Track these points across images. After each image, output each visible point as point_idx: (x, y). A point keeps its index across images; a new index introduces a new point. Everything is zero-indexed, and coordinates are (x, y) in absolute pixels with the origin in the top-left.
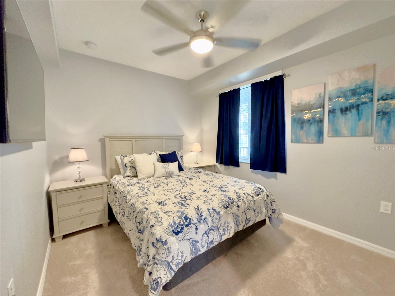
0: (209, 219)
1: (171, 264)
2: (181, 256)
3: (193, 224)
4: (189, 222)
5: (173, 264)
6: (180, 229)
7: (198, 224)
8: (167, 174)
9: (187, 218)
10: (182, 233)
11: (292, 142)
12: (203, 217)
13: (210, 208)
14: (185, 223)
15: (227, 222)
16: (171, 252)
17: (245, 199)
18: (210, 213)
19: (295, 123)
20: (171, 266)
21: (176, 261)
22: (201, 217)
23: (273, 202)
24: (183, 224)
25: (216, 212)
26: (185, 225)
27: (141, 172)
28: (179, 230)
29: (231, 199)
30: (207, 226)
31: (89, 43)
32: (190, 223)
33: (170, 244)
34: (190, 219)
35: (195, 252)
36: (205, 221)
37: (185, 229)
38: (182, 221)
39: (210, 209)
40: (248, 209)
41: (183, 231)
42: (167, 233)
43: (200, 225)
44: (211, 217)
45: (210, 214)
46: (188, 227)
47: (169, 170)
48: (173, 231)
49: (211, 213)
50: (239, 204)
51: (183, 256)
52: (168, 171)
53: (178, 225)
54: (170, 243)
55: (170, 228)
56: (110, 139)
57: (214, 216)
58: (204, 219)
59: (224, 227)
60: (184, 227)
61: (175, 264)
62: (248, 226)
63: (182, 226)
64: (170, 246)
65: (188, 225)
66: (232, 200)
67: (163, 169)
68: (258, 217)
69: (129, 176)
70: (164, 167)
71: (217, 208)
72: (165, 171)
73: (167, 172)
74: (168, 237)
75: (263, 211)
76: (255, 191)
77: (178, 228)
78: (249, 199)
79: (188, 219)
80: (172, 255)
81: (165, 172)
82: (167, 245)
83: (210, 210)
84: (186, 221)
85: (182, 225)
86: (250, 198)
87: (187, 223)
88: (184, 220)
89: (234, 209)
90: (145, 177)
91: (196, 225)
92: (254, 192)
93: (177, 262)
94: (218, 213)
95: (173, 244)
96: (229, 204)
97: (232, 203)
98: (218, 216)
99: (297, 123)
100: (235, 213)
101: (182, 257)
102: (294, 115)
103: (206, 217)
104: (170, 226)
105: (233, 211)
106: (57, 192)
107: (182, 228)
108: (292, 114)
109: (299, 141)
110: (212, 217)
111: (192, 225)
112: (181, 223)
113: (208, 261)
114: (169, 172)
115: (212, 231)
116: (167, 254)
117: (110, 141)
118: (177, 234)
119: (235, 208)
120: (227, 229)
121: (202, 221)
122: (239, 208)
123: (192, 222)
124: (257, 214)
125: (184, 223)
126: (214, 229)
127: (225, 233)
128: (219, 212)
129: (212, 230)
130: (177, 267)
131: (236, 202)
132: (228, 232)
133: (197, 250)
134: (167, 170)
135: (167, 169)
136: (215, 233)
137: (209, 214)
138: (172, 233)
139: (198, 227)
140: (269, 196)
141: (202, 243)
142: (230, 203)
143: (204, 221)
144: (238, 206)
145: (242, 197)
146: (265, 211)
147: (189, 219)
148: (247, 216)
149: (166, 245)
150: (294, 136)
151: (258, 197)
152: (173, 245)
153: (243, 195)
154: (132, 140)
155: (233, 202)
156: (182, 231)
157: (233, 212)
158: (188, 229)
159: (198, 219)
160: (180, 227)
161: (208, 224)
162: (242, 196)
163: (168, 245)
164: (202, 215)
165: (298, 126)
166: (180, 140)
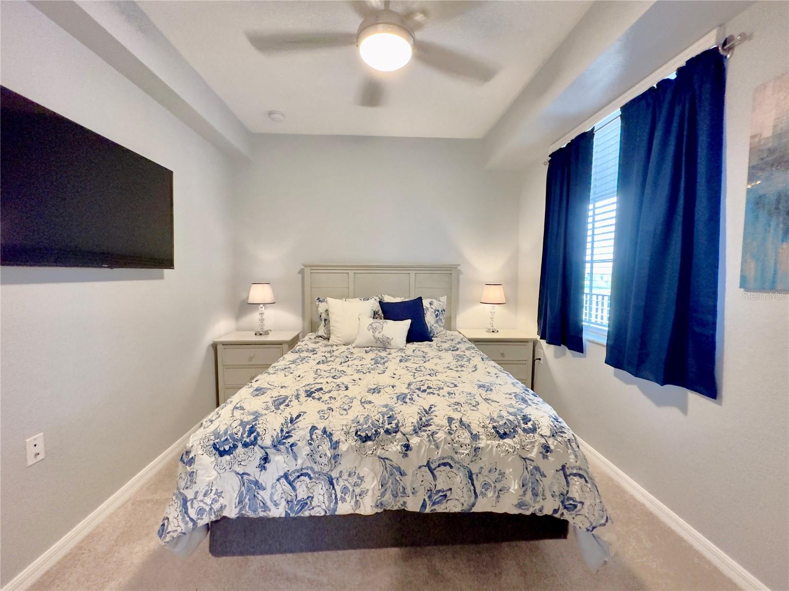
0: (304, 450)
1: (189, 504)
2: (213, 499)
3: (259, 446)
4: (253, 440)
5: (192, 507)
6: (230, 447)
7: (273, 450)
8: (376, 342)
9: (254, 430)
10: (231, 455)
11: (744, 283)
12: (291, 441)
13: (321, 426)
14: (245, 439)
15: (359, 474)
16: (196, 483)
17: (441, 435)
18: (311, 436)
19: (763, 215)
20: (187, 508)
21: (198, 503)
22: (286, 438)
23: (575, 475)
24: (238, 438)
25: (331, 440)
26: (243, 443)
27: (335, 332)
28: (227, 448)
29: (394, 422)
30: (294, 463)
31: (274, 113)
32: (254, 443)
33: (199, 467)
34: (258, 434)
35: (249, 506)
36: (292, 450)
37: (240, 450)
38: (240, 434)
39: (317, 429)
40: (445, 464)
41: (234, 452)
42: (202, 444)
43: (276, 455)
44: (310, 446)
45: (312, 439)
46: (246, 449)
47: (381, 334)
48: (215, 446)
49: (314, 437)
50: (414, 441)
51: (216, 502)
52: (380, 336)
53: (229, 437)
54: (198, 465)
55: (212, 437)
56: (311, 269)
57: (320, 447)
58: (290, 444)
59: (349, 483)
60: (240, 445)
61: (196, 509)
62: (440, 509)
63: (236, 443)
64: (197, 471)
65: (247, 445)
66: (394, 425)
67: (369, 330)
68: (485, 498)
69: (321, 337)
70: (373, 328)
71: (337, 432)
72: (374, 336)
73: (377, 339)
74: (200, 452)
75: (509, 488)
76: (498, 422)
77: (226, 442)
78: (457, 439)
79: (253, 433)
80: (195, 488)
81: (373, 338)
82: (192, 467)
83: (316, 431)
84: (249, 436)
85: (236, 440)
86: (464, 437)
87: (248, 440)
88: (247, 433)
89: (390, 450)
90: (339, 342)
91: (268, 451)
92: (490, 426)
93: (200, 507)
94: (335, 445)
95: (202, 470)
96: (377, 433)
97: (387, 432)
98: (332, 451)
99: (770, 214)
100: (391, 460)
101: (213, 502)
102: (758, 182)
103: (297, 442)
104: (214, 435)
105: (387, 453)
106: (223, 345)
107: (235, 447)
108: (751, 178)
109: (774, 282)
110: (312, 447)
111: (256, 448)
112: (236, 436)
113: (314, 546)
114: (381, 340)
115: (306, 479)
116: (189, 483)
117: (311, 273)
118: (222, 453)
119: (395, 448)
120: (353, 490)
121: (282, 447)
122: (408, 452)
123: (259, 442)
124: (483, 490)
125: (243, 438)
126: (312, 475)
127: (346, 497)
128: (337, 443)
129: (307, 477)
130: (198, 515)
131: (404, 435)
132: (352, 498)
133: (255, 504)
134: (377, 335)
135: (377, 332)
136: (320, 486)
137: (309, 438)
138: (212, 448)
139: (271, 457)
140: (551, 451)
141: (274, 494)
142: (382, 431)
143: (290, 449)
144: (407, 447)
145: (437, 426)
146: (514, 490)
147: (255, 434)
148: (437, 483)
149: (190, 466)
150: (753, 265)
151: (501, 442)
152: (203, 472)
153: (445, 422)
154: (348, 273)
155: (396, 432)
156: (232, 453)
157: (385, 455)
158: (246, 453)
159: (275, 440)
160: (231, 444)
161: (296, 460)
162: (436, 423)
163: (195, 467)
164: (290, 434)
165: (773, 224)
166: (451, 274)
